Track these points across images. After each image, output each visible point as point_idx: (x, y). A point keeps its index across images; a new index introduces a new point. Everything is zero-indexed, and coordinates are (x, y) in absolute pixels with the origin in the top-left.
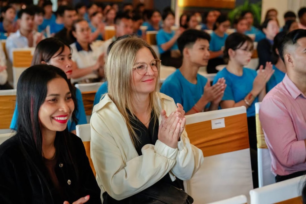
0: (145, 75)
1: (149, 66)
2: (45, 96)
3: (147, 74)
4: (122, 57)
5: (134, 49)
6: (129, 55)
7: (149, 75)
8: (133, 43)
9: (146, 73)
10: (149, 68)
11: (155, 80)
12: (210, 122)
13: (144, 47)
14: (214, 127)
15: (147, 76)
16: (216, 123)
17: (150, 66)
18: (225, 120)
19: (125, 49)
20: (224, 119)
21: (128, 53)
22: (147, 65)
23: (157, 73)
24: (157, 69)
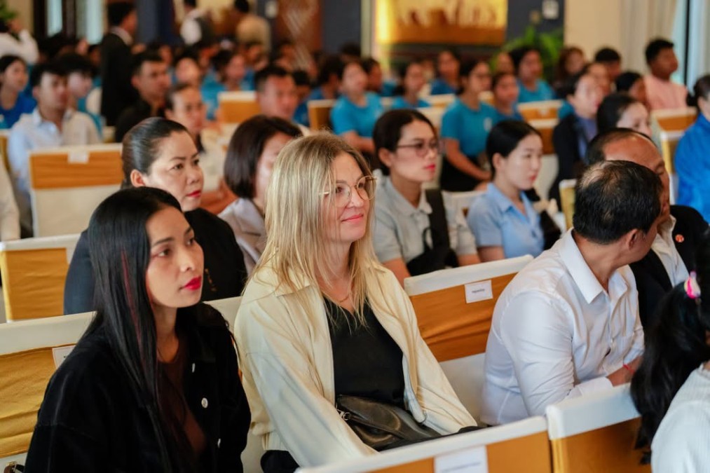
0: (346, 207)
1: (354, 189)
2: (149, 247)
3: (351, 205)
4: (303, 172)
5: (324, 157)
6: (315, 168)
7: (355, 208)
8: (322, 146)
9: (349, 202)
10: (354, 194)
11: (365, 216)
12: (461, 289)
13: (343, 153)
14: (471, 297)
15: (349, 208)
16: (474, 290)
17: (356, 188)
18: (493, 284)
19: (306, 157)
20: (490, 281)
21: (314, 167)
22: (350, 188)
23: (368, 203)
24: (369, 195)
